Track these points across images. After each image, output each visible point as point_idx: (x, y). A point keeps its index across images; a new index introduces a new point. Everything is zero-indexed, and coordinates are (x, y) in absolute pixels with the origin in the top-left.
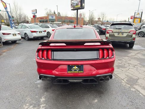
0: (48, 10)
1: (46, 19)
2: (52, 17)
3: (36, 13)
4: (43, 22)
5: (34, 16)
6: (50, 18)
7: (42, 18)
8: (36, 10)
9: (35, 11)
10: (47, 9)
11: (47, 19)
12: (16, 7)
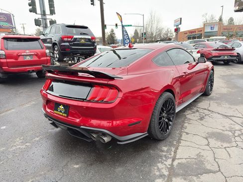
0: (207, 17)
1: (200, 33)
2: (211, 28)
3: (181, 24)
4: (194, 38)
5: (177, 30)
6: (208, 30)
7: (193, 32)
8: (181, 19)
9: (178, 21)
10: (206, 14)
11: (202, 32)
12: (153, 19)
